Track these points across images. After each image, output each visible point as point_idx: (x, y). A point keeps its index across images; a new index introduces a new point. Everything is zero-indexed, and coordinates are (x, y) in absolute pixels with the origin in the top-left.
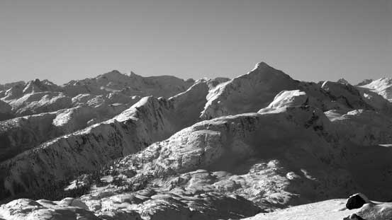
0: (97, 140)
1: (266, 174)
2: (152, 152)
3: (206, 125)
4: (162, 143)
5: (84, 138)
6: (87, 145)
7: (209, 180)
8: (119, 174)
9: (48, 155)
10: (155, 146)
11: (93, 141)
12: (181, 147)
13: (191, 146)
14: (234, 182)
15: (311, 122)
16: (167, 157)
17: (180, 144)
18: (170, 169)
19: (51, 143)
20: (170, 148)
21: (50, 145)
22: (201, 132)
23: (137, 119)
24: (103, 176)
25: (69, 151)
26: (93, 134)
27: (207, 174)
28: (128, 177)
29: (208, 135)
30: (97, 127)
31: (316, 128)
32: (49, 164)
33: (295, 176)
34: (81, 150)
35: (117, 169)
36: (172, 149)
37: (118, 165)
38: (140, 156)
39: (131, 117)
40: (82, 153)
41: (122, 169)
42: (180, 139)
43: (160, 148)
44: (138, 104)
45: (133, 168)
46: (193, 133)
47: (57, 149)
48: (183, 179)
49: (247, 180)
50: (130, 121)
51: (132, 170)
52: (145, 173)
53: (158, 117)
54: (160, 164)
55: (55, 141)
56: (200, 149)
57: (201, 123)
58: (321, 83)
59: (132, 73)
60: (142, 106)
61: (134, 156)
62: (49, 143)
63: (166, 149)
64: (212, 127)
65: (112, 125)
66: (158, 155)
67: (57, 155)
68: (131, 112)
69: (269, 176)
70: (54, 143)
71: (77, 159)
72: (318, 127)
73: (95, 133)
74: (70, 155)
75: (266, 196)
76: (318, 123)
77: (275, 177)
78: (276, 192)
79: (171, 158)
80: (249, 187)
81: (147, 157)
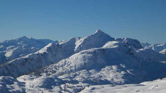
0: (31, 60)
1: (112, 72)
2: (63, 63)
3: (86, 52)
4: (66, 59)
5: (26, 59)
6: (27, 63)
7: (88, 74)
8: (48, 72)
9: (11, 66)
10: (63, 61)
11: (30, 61)
12: (75, 61)
13: (79, 61)
14: (99, 75)
15: (128, 52)
16: (69, 65)
17: (75, 60)
18: (71, 70)
19: (12, 61)
20: (70, 61)
21: (12, 62)
22: (84, 55)
23: (47, 52)
24: (41, 73)
25: (20, 65)
26: (30, 58)
27: (87, 72)
28: (53, 73)
29: (87, 56)
30: (31, 55)
31: (130, 54)
32: (12, 70)
33: (125, 73)
34: (25, 65)
35: (47, 70)
36: (72, 62)
37: (48, 69)
38: (57, 64)
39: (45, 51)
40: (25, 66)
41: (50, 70)
42: (74, 57)
43: (66, 61)
44: (48, 46)
45: (55, 69)
46: (80, 55)
47: (15, 64)
48: (77, 74)
49: (105, 74)
50: (45, 53)
51: (54, 71)
52: (60, 71)
53: (56, 51)
54: (66, 68)
55: (14, 60)
56: (84, 62)
57: (83, 51)
58: (124, 39)
59: (31, 38)
60: (49, 47)
61: (54, 65)
62: (11, 61)
63: (69, 62)
64: (88, 53)
65: (37, 54)
66: (65, 64)
67: (15, 66)
68: (45, 49)
69: (114, 73)
70: (13, 62)
71: (23, 68)
72: (131, 54)
73: (30, 57)
74: (20, 66)
75: (114, 81)
76: (131, 52)
77: (117, 73)
78: (118, 79)
79: (71, 65)
80: (106, 77)
81: (61, 65)
